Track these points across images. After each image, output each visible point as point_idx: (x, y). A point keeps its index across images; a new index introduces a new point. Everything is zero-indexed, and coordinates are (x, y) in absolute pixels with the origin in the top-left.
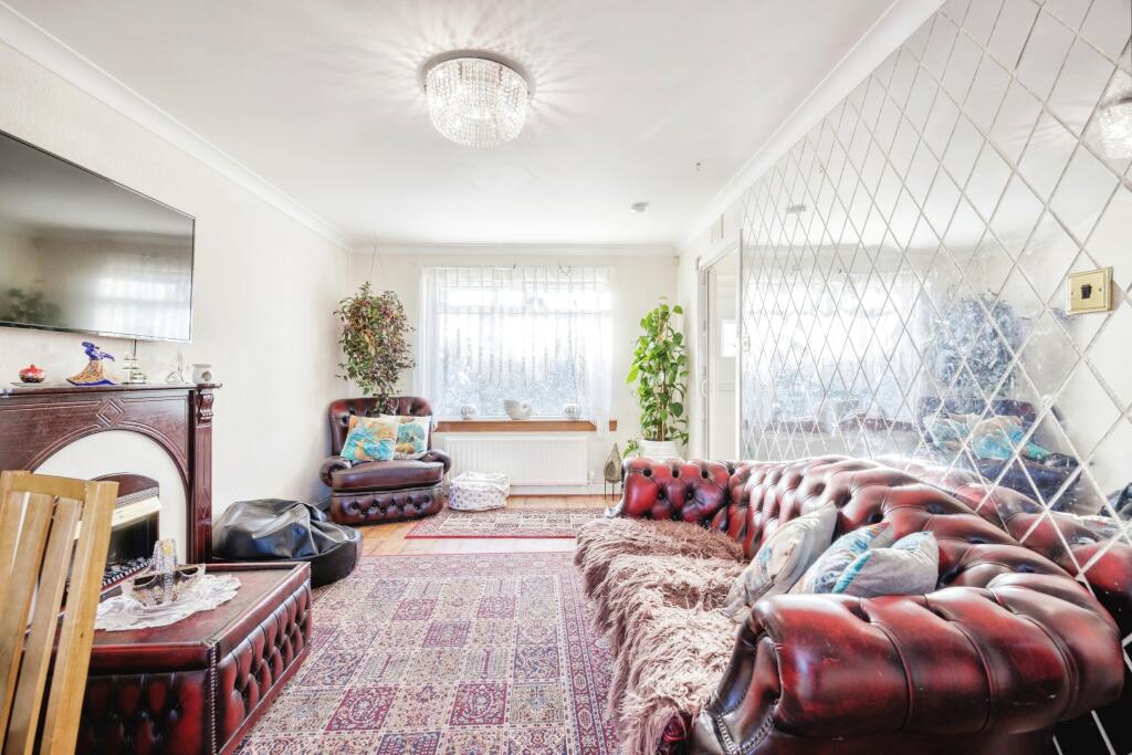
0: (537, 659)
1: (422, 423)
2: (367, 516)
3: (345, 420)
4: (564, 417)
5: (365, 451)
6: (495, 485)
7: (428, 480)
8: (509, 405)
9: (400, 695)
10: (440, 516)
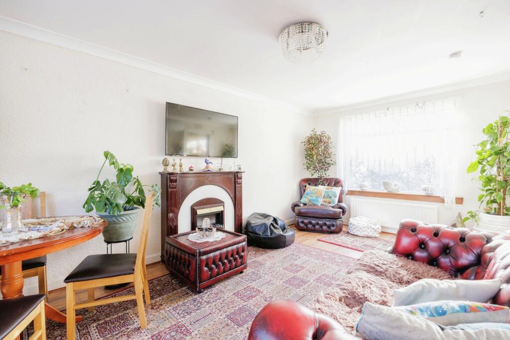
1: (337, 190)
2: (307, 227)
3: (305, 186)
4: (423, 193)
5: (310, 200)
6: (370, 224)
7: (335, 217)
8: (385, 184)
9: (261, 295)
10: (339, 235)
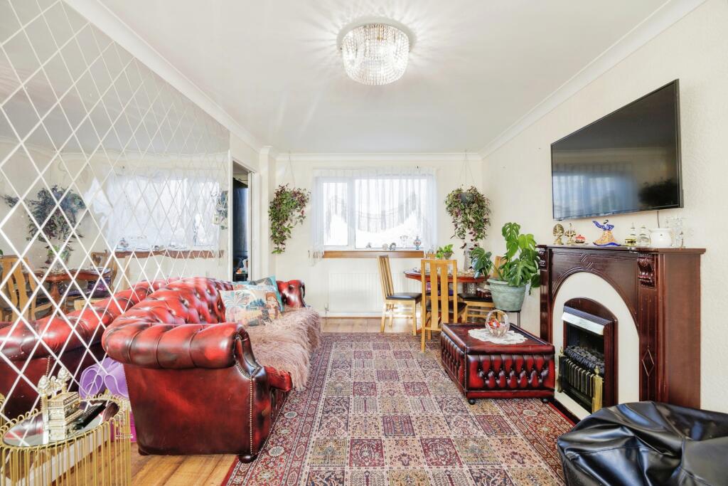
0: (337, 407)
